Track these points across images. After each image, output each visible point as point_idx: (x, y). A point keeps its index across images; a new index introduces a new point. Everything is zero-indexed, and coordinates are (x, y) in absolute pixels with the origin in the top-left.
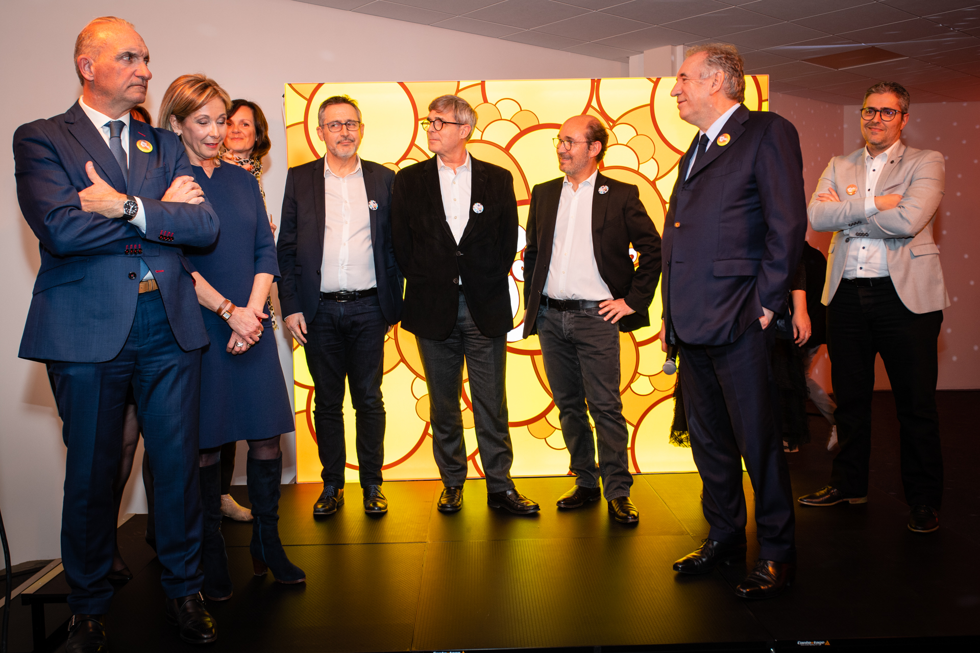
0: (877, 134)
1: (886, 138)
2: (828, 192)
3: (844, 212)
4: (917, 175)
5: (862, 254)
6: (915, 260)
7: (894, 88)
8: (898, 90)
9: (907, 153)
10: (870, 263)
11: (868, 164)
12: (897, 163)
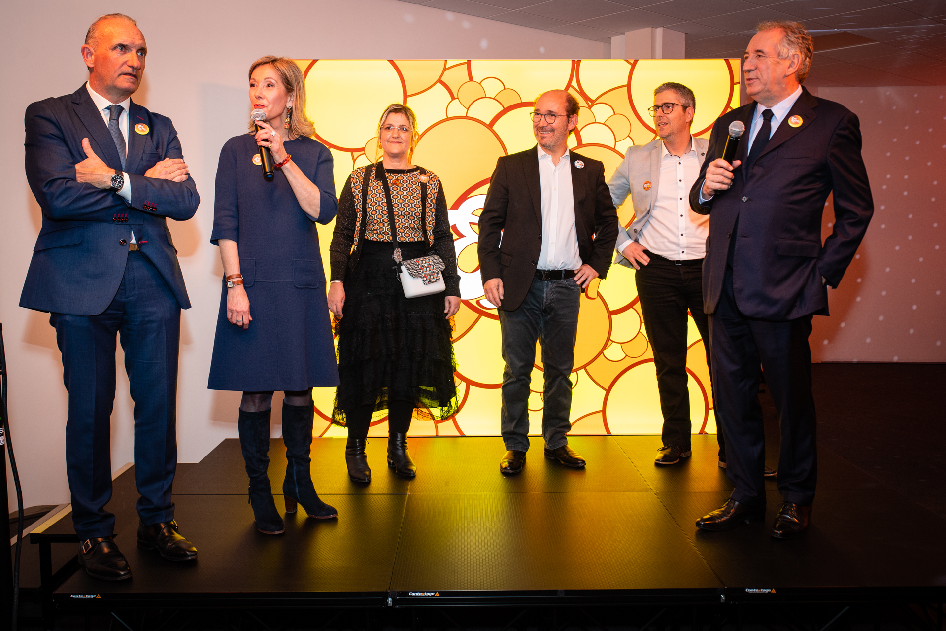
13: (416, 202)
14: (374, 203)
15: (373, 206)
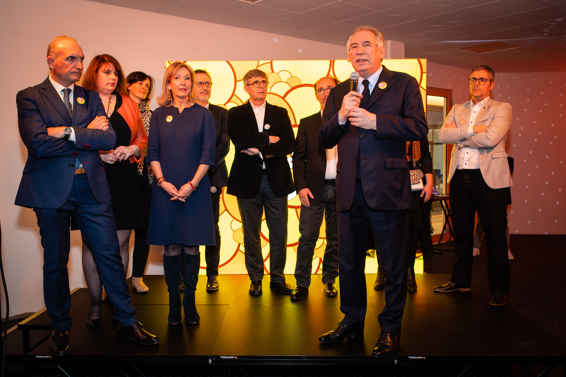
0: (477, 92)
1: (482, 94)
2: (451, 123)
3: (457, 133)
4: (497, 115)
5: (466, 156)
6: (494, 160)
7: (485, 68)
8: (488, 69)
9: (492, 103)
10: (470, 161)
11: (472, 108)
12: (486, 108)
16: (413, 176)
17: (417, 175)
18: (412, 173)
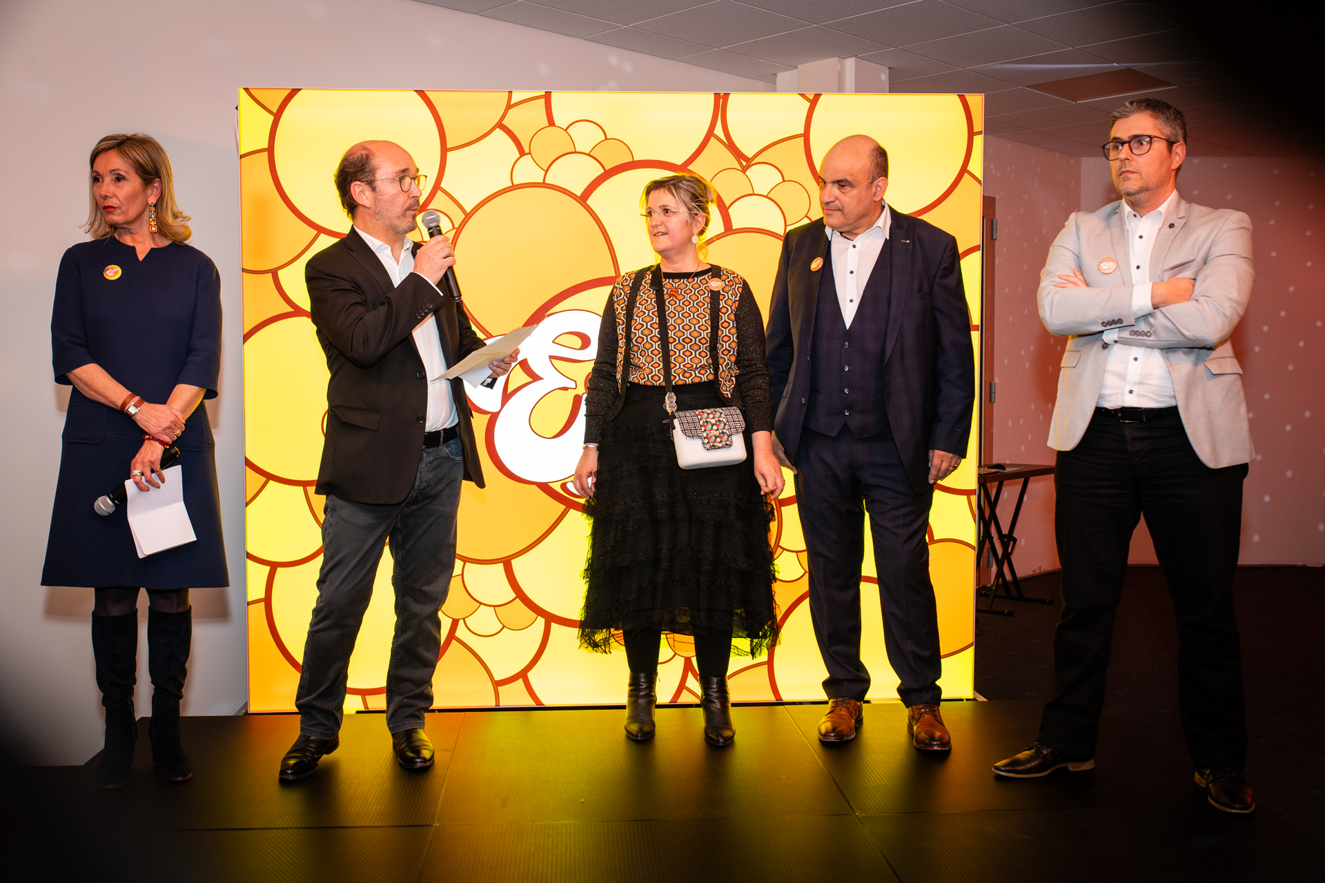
0: (1129, 179)
5: (1134, 370)
10: (1145, 384)
12: (1178, 228)
13: (702, 322)
14: (640, 326)
15: (638, 330)
16: (713, 425)
17: (725, 424)
18: (714, 418)
